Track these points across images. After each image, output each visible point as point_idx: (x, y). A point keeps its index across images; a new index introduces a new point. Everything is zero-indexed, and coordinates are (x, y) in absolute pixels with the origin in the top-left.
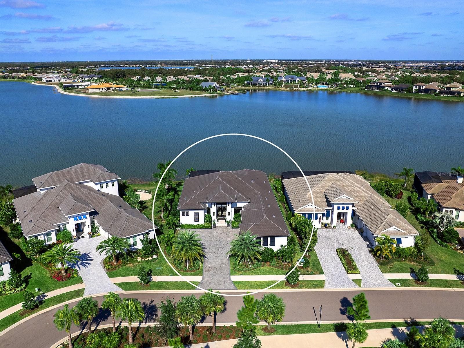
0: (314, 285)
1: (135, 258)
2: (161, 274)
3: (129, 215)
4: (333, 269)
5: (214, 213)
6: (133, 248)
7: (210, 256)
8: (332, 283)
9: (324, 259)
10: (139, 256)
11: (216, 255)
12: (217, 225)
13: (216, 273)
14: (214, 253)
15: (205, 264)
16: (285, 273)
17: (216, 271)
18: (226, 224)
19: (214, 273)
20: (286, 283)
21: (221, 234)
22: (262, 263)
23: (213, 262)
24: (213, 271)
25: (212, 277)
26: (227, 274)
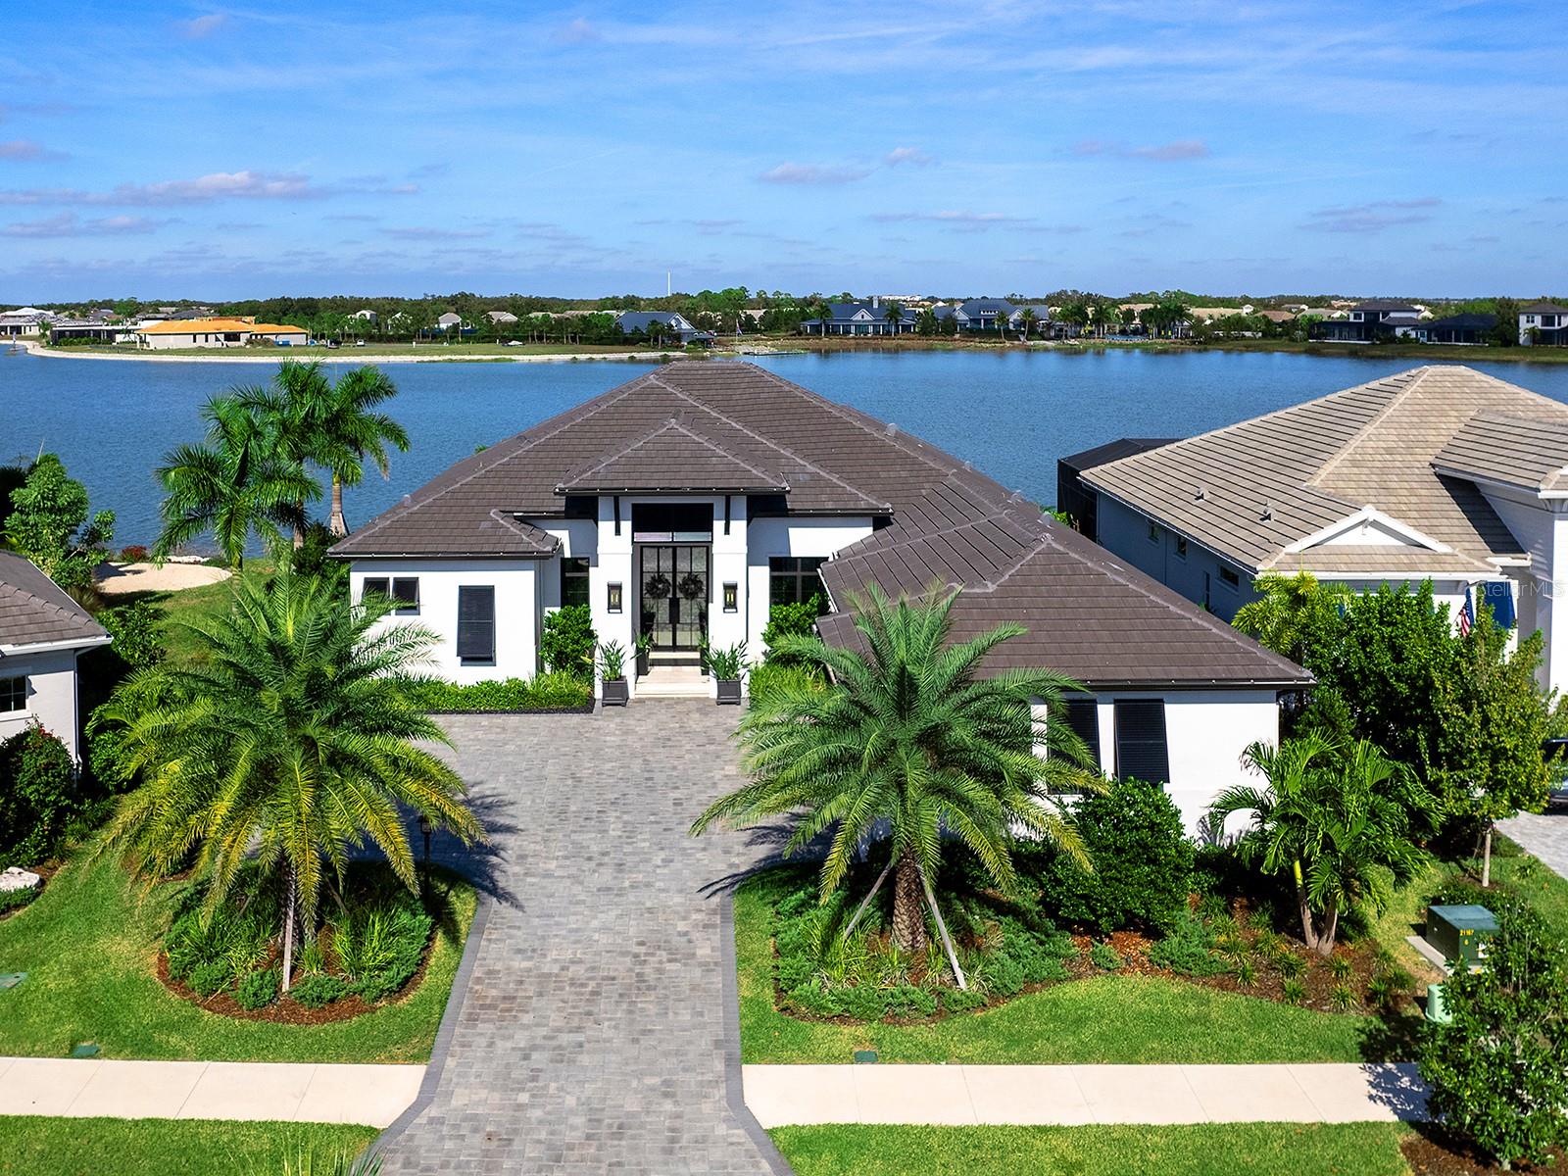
5: (614, 589)
7: (546, 882)
11: (606, 876)
12: (632, 695)
13: (581, 1038)
14: (590, 859)
15: (475, 951)
16: (1353, 1041)
17: (589, 1013)
18: (709, 687)
19: (565, 1039)
20: (1409, 1149)
21: (666, 742)
22: (1071, 944)
23: (571, 931)
24: (556, 1020)
25: (534, 1079)
26: (705, 1043)
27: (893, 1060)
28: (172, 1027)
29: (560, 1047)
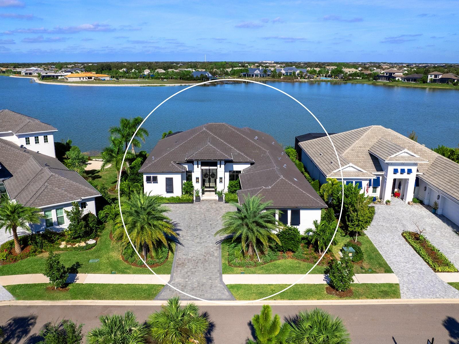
0: (380, 292)
1: (56, 244)
2: (96, 269)
3: (54, 174)
4: (407, 264)
5: (197, 178)
6: (58, 227)
7: (187, 241)
8: (413, 289)
9: (386, 249)
10: (63, 241)
11: (198, 240)
12: (201, 199)
13: (196, 270)
14: (195, 236)
15: (176, 254)
16: (323, 271)
17: (197, 266)
18: (216, 197)
19: (193, 270)
20: (327, 288)
21: (208, 210)
22: (279, 253)
23: (193, 251)
24: (191, 267)
25: (188, 277)
26: (216, 271)
27: (247, 274)
28: (127, 269)
29: (192, 272)
